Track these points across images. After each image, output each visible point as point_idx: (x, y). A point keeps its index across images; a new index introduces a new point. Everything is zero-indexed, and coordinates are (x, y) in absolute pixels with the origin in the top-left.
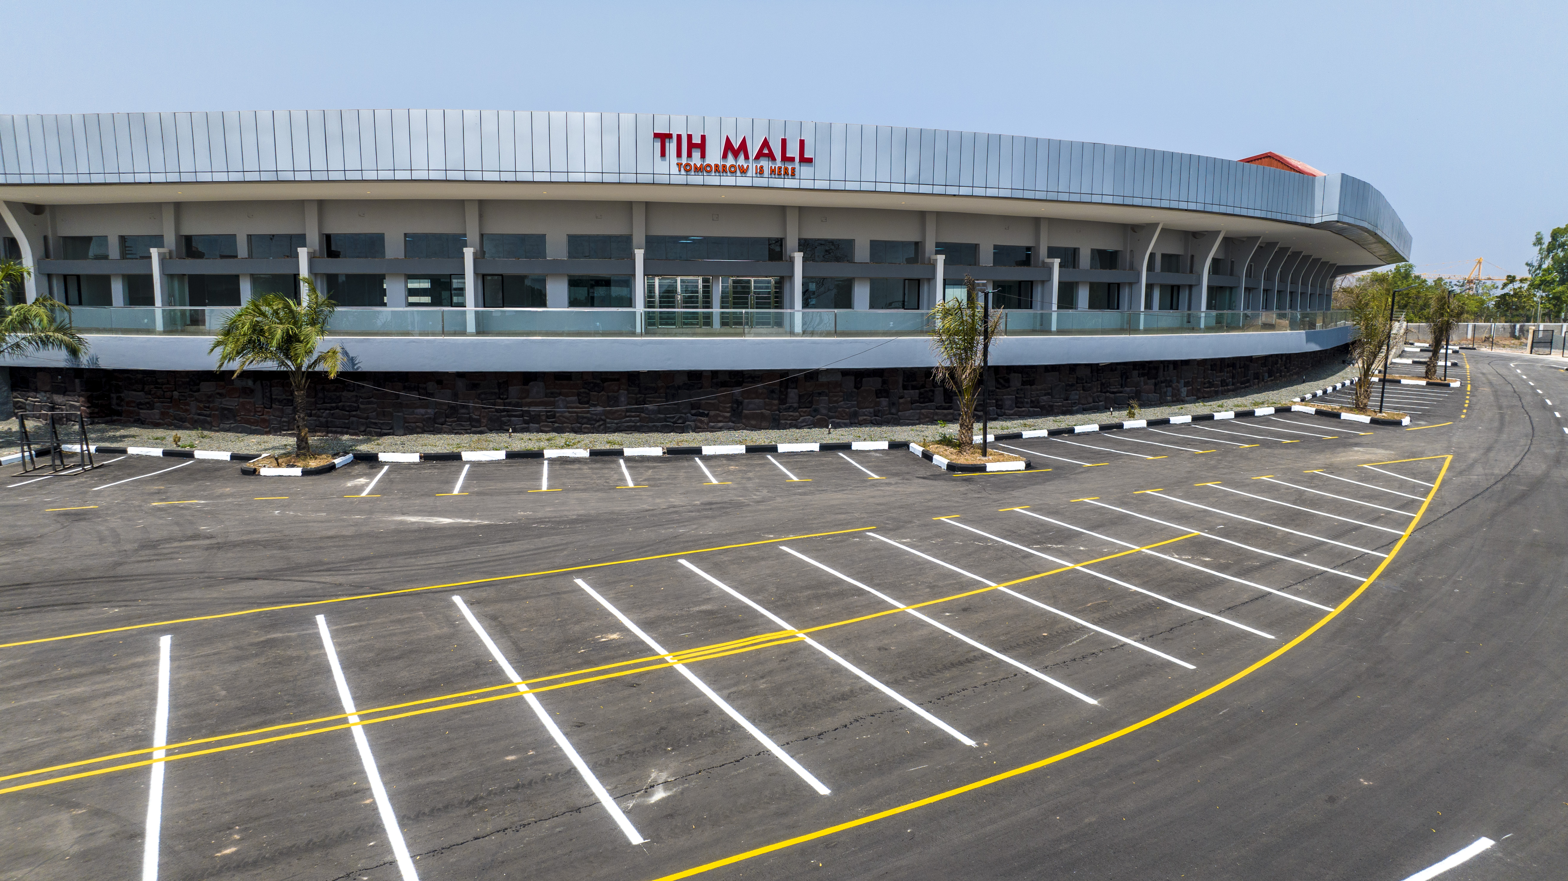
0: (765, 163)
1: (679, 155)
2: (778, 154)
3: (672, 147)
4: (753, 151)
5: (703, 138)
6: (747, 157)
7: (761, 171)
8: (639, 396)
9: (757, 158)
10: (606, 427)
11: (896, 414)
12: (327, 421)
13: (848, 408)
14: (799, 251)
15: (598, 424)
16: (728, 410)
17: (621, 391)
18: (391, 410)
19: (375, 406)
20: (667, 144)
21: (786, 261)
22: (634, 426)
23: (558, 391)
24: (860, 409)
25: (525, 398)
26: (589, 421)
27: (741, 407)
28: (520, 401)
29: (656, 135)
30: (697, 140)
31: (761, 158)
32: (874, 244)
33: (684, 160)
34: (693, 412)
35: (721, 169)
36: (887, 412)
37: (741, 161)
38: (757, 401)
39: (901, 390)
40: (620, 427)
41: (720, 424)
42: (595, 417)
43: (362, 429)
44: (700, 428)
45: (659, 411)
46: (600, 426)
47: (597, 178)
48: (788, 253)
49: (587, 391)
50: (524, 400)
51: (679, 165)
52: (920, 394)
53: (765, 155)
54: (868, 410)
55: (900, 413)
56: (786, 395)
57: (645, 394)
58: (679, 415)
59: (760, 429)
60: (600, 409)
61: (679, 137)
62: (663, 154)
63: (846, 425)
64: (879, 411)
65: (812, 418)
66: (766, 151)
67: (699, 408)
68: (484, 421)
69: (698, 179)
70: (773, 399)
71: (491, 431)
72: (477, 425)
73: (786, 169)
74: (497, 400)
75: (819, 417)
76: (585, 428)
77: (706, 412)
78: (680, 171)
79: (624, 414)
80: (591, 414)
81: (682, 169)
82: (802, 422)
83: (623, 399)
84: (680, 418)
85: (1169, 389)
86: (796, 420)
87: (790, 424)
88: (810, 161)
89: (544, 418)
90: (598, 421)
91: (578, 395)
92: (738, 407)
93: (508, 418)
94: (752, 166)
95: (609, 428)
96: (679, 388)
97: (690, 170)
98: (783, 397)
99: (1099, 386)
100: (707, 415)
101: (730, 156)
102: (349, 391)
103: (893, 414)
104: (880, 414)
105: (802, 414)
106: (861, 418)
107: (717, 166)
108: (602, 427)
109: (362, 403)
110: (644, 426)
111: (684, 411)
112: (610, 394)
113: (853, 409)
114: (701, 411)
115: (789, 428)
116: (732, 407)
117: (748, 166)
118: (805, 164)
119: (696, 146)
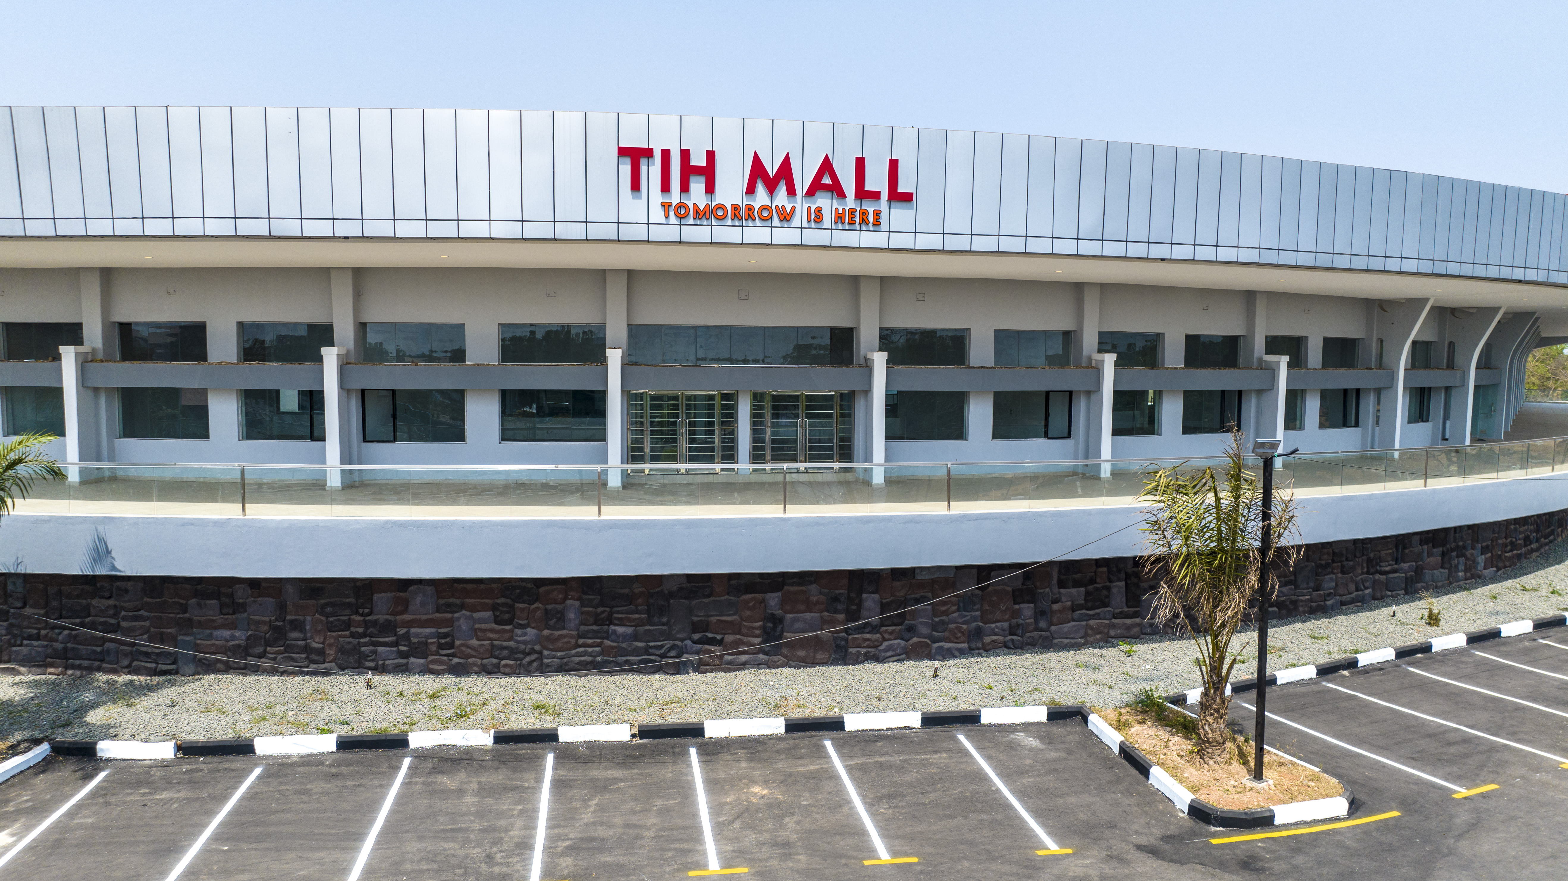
0: (825, 202)
1: (665, 187)
2: (849, 185)
3: (652, 172)
4: (803, 179)
5: (711, 156)
6: (791, 192)
7: (817, 217)
8: (600, 610)
9: (811, 192)
10: (542, 664)
11: (1048, 630)
12: (65, 649)
13: (965, 623)
14: (881, 350)
15: (528, 659)
16: (758, 632)
17: (569, 602)
18: (173, 631)
19: (147, 623)
20: (644, 169)
21: (860, 366)
22: (592, 662)
23: (458, 601)
24: (985, 623)
25: (401, 613)
26: (513, 653)
27: (779, 629)
28: (392, 618)
29: (623, 152)
30: (698, 160)
31: (818, 194)
32: (1001, 336)
33: (675, 196)
34: (696, 636)
35: (742, 213)
36: (1031, 628)
37: (781, 197)
38: (808, 615)
39: (1056, 590)
40: (566, 664)
41: (744, 658)
42: (522, 647)
43: (126, 663)
44: (708, 665)
45: (636, 637)
46: (532, 662)
47: (513, 230)
48: (862, 352)
49: (508, 601)
50: (399, 618)
51: (666, 206)
52: (1087, 594)
53: (826, 188)
54: (999, 624)
55: (1053, 628)
56: (860, 605)
57: (613, 607)
58: (669, 643)
59: (813, 664)
60: (531, 632)
61: (666, 155)
62: (636, 186)
63: (962, 653)
64: (1018, 625)
65: (903, 643)
66: (827, 180)
67: (706, 631)
68: (331, 652)
69: (699, 232)
70: (836, 611)
71: (343, 669)
72: (320, 658)
73: (864, 213)
74: (353, 617)
75: (915, 640)
76: (506, 666)
77: (719, 637)
78: (667, 217)
79: (573, 641)
80: (517, 642)
81: (672, 214)
82: (886, 650)
83: (572, 616)
84: (673, 647)
85: (1462, 560)
86: (876, 647)
87: (865, 654)
88: (907, 198)
89: (433, 648)
90: (529, 654)
91: (494, 608)
92: (774, 628)
93: (371, 648)
94: (801, 206)
95: (548, 666)
96: (671, 595)
97: (686, 216)
98: (854, 607)
99: (1365, 565)
100: (720, 642)
101: (760, 188)
102: (102, 597)
103: (1042, 630)
104: (1020, 632)
105: (886, 636)
106: (987, 639)
107: (735, 207)
108: (535, 664)
109: (125, 619)
110: (609, 662)
111: (680, 636)
112: (549, 607)
113: (974, 624)
114: (710, 635)
115: (862, 662)
116: (764, 628)
117: (793, 208)
118: (898, 204)
119: (698, 170)
